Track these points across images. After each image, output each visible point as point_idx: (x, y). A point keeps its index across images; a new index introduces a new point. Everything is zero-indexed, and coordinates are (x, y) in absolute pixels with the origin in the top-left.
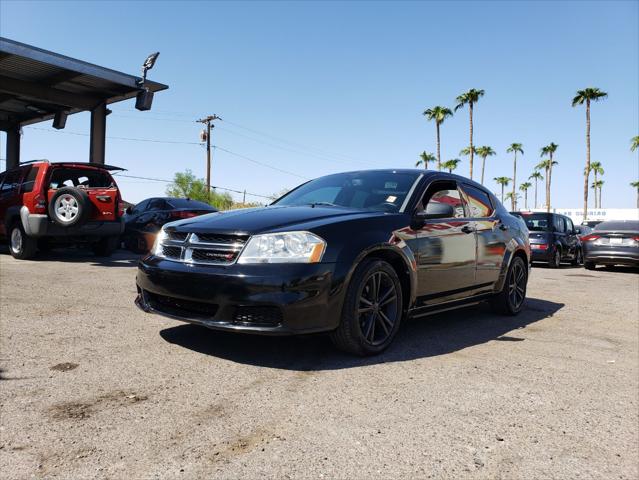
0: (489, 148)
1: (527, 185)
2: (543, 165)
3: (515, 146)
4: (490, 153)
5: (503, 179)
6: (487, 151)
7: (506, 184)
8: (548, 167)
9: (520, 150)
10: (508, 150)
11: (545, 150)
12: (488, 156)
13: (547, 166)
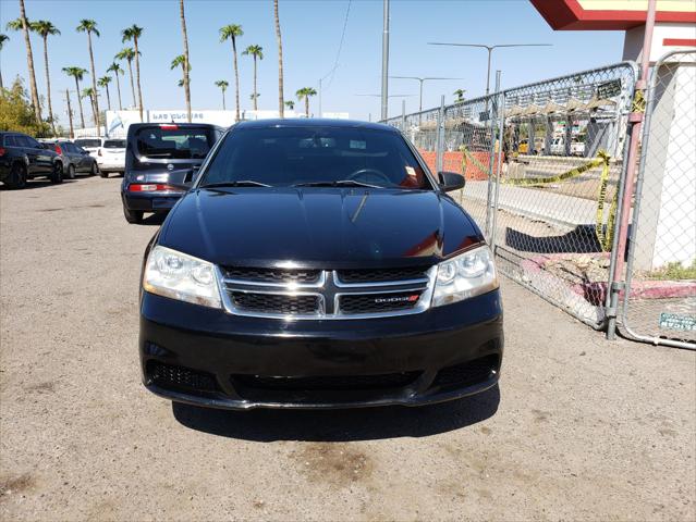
0: (49, 24)
1: (106, 80)
2: (124, 55)
3: (86, 23)
4: (52, 32)
5: (75, 69)
6: (46, 29)
7: (81, 77)
8: (130, 59)
9: (94, 29)
10: (78, 29)
11: (128, 33)
12: (49, 35)
13: (130, 56)
